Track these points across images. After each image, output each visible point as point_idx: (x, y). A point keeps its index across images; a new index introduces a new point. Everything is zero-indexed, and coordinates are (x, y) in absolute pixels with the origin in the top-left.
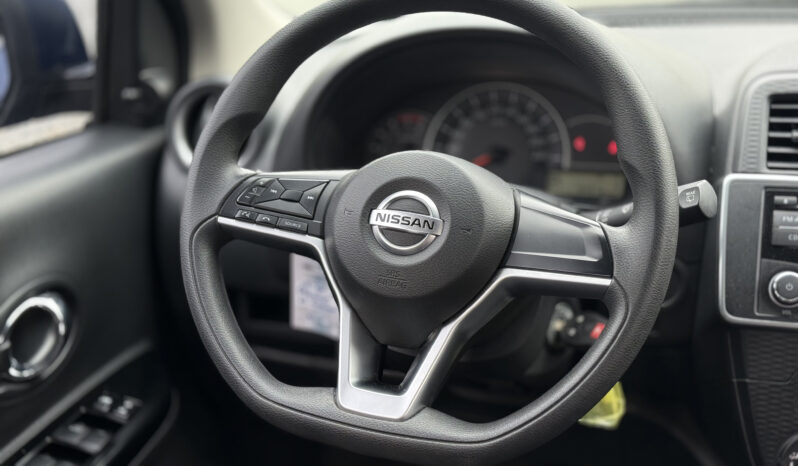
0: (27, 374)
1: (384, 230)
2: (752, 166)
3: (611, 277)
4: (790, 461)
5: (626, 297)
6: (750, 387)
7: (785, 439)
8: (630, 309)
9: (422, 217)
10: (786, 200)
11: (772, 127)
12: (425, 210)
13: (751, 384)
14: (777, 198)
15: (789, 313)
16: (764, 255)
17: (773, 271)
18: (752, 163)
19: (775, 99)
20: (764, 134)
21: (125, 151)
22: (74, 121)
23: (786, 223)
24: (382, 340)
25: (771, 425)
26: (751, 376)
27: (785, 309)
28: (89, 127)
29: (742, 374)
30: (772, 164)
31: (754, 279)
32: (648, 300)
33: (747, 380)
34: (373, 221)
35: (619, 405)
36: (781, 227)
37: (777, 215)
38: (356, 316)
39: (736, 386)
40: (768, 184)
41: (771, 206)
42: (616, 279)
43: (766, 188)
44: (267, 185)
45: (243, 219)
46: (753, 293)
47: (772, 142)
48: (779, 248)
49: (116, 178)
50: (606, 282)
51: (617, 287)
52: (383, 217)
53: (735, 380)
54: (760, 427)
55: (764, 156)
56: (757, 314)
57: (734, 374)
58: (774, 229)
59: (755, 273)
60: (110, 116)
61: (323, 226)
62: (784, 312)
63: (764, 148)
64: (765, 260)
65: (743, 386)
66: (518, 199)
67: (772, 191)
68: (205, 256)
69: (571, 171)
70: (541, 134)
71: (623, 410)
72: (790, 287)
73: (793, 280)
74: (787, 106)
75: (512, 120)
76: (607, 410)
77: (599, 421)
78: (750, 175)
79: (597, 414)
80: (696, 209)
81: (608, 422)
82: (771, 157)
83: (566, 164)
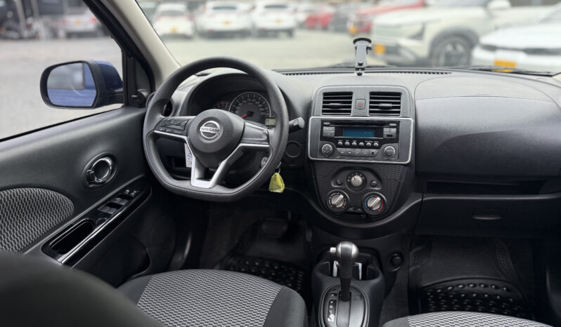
0: (101, 180)
1: (204, 133)
2: (318, 114)
3: (269, 144)
4: (329, 199)
5: (273, 150)
7: (327, 193)
9: (215, 129)
10: (327, 123)
11: (324, 102)
12: (216, 126)
14: (324, 123)
15: (327, 156)
17: (323, 144)
19: (325, 94)
20: (321, 104)
21: (133, 114)
22: (119, 106)
24: (206, 166)
25: (323, 189)
28: (122, 107)
29: (315, 175)
30: (323, 113)
31: (318, 147)
32: (279, 151)
34: (201, 130)
35: (283, 186)
36: (326, 131)
37: (324, 128)
38: (197, 159)
40: (322, 119)
41: (323, 125)
44: (170, 121)
45: (162, 131)
46: (318, 150)
47: (324, 107)
48: (325, 137)
49: (130, 122)
50: (268, 146)
51: (270, 147)
52: (204, 129)
56: (319, 157)
58: (324, 132)
59: (318, 145)
60: (129, 104)
61: (187, 133)
63: (321, 109)
64: (321, 141)
65: (316, 178)
66: (245, 123)
67: (323, 121)
68: (151, 142)
69: (271, 118)
70: (263, 107)
71: (284, 188)
72: (327, 148)
73: (328, 146)
74: (328, 96)
75: (254, 103)
76: (279, 187)
77: (277, 191)
78: (317, 116)
79: (276, 189)
80: (298, 126)
81: (280, 191)
82: (323, 111)
83: (270, 116)
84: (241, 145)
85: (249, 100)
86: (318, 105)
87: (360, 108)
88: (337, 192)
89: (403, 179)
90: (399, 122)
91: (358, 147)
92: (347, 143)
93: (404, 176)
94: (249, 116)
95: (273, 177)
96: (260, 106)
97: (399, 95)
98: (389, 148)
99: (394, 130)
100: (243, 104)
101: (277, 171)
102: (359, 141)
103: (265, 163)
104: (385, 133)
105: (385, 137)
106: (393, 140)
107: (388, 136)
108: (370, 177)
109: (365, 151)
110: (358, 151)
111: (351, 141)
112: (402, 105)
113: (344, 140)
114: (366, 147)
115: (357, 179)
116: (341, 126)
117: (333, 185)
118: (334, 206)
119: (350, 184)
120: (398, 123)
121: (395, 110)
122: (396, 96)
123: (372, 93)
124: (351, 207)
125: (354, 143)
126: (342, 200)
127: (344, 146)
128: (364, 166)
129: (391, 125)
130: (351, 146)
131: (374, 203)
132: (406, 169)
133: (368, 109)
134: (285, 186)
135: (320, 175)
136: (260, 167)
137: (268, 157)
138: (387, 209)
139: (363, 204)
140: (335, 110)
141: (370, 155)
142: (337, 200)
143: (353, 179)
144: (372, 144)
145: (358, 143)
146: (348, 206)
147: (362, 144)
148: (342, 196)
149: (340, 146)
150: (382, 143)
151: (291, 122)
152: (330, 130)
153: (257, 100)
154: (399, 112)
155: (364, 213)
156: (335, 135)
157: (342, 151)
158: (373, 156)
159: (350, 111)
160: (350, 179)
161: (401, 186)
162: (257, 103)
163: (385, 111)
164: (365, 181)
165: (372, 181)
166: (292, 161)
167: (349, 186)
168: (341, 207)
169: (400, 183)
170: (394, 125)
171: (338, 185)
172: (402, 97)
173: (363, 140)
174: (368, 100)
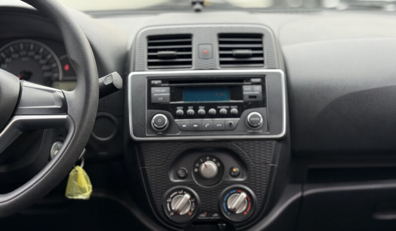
2: (141, 68)
3: (67, 114)
4: (167, 202)
5: (74, 122)
6: (147, 170)
7: (164, 192)
8: (76, 128)
10: (156, 82)
11: (149, 51)
13: (147, 168)
14: (153, 82)
15: (161, 133)
16: (148, 108)
17: (153, 115)
18: (141, 67)
19: (150, 38)
20: (146, 54)
23: (157, 93)
25: (158, 187)
26: (147, 165)
27: (159, 132)
29: (143, 164)
30: (150, 67)
31: (145, 119)
33: (146, 167)
35: (89, 187)
36: (156, 95)
37: (153, 89)
39: (141, 170)
40: (149, 76)
41: (150, 86)
42: (69, 115)
43: (148, 77)
46: (145, 125)
47: (149, 57)
48: (155, 104)
50: (64, 117)
51: (70, 118)
53: (140, 168)
54: (153, 188)
55: (146, 64)
56: (147, 135)
57: (140, 165)
58: (152, 96)
59: (145, 116)
62: (159, 133)
63: (146, 60)
64: (149, 110)
65: (144, 170)
66: (22, 84)
67: (150, 79)
69: (63, 81)
70: (47, 64)
71: (91, 191)
72: (160, 121)
73: (161, 117)
74: (155, 41)
75: (32, 57)
76: (83, 191)
77: (80, 197)
78: (140, 72)
79: (77, 194)
80: (112, 85)
81: (85, 196)
82: (150, 64)
83: (61, 77)
84: (17, 118)
85: (24, 53)
86: (141, 55)
87: (205, 56)
88: (180, 189)
89: (277, 162)
90: (265, 75)
91: (208, 115)
92: (191, 111)
93: (278, 157)
94: (26, 76)
95: (72, 173)
96: (42, 62)
97: (260, 36)
98: (253, 114)
99: (258, 89)
100: (13, 59)
101: (78, 164)
102: (207, 107)
103: (58, 152)
104: (244, 93)
105: (246, 99)
106: (258, 103)
107: (251, 97)
108: (229, 161)
109: (219, 122)
110: (207, 122)
111: (196, 108)
112: (265, 52)
113: (185, 107)
114: (219, 115)
115: (210, 167)
116: (179, 86)
117: (172, 180)
118: (176, 213)
119: (199, 175)
120: (263, 77)
121: (256, 59)
122: (256, 38)
123: (221, 36)
124: (203, 212)
125: (202, 110)
126: (188, 202)
127: (186, 116)
128: (218, 144)
129: (253, 80)
130: (197, 116)
131: (237, 202)
132: (280, 145)
133: (217, 59)
134: (94, 188)
135: (151, 165)
136: (50, 159)
137: (62, 142)
138: (258, 210)
139: (220, 206)
140: (167, 62)
141: (228, 128)
142: (181, 203)
143: (203, 166)
144: (229, 110)
145: (207, 109)
146: (198, 210)
147: (212, 111)
148: (187, 196)
149: (180, 117)
150: (242, 108)
151: (101, 80)
152: (162, 93)
153: (37, 53)
154: (262, 62)
155: (223, 220)
156: (172, 100)
157: (184, 123)
158: (230, 128)
159: (190, 63)
160: (198, 168)
161: (275, 172)
162: (37, 57)
163: (242, 61)
164: (221, 169)
165: (232, 169)
166: (103, 145)
167: (197, 179)
168: (187, 214)
169: (272, 167)
170: (258, 80)
171: (180, 178)
172: (265, 40)
173: (214, 106)
174: (216, 46)
